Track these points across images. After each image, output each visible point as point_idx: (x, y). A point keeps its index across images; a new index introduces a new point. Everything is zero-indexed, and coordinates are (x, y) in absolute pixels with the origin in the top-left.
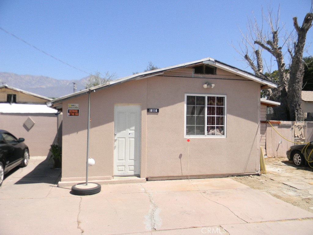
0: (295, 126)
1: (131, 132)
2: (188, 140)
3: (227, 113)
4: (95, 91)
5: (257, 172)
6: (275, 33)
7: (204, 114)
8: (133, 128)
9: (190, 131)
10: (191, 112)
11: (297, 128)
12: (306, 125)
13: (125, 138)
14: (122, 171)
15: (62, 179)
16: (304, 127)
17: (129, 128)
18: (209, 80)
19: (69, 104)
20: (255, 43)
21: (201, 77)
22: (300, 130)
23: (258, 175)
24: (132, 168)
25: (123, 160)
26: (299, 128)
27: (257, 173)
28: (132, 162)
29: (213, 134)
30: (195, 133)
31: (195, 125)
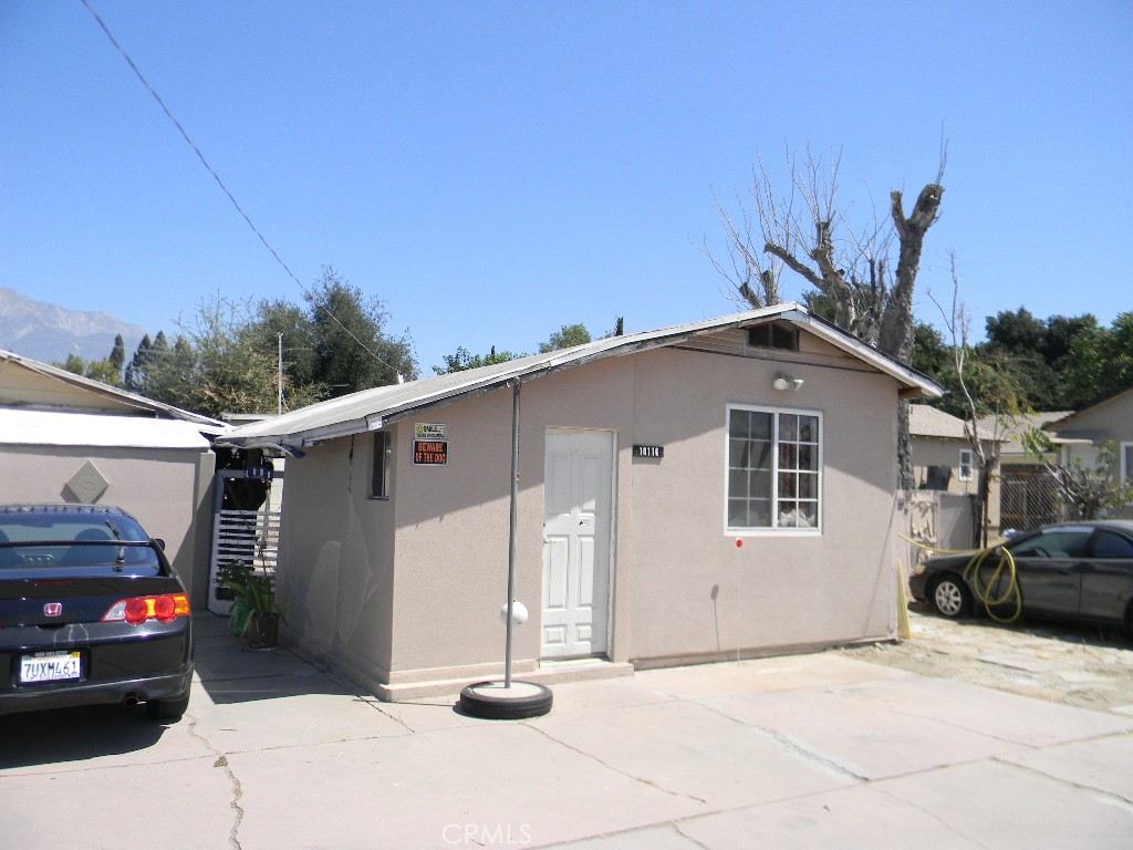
0: (913, 503)
1: (581, 519)
2: (739, 543)
3: (825, 462)
5: (891, 632)
6: (827, 225)
7: (770, 466)
8: (591, 505)
9: (737, 514)
10: (739, 457)
11: (918, 509)
12: (939, 502)
13: (567, 536)
14: (559, 641)
15: (392, 674)
16: (934, 506)
17: (580, 504)
18: (786, 367)
20: (765, 251)
21: (765, 355)
22: (923, 516)
23: (893, 642)
24: (587, 630)
25: (560, 606)
26: (921, 508)
27: (890, 637)
28: (587, 613)
29: (791, 524)
30: (746, 520)
31: (749, 499)
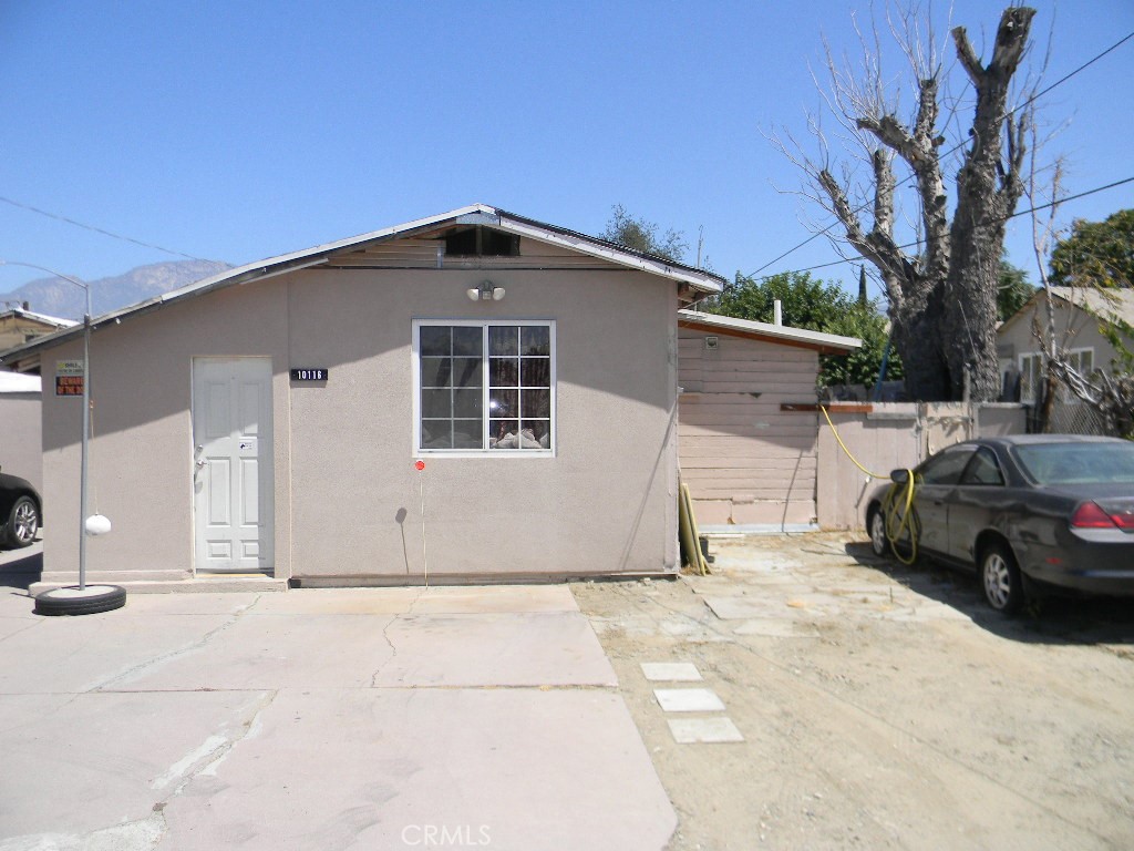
0: (931, 419)
1: (245, 440)
2: (421, 465)
3: (559, 378)
4: (118, 321)
5: (671, 567)
6: (930, 84)
7: (480, 383)
8: (254, 429)
9: (435, 434)
10: (435, 376)
11: (940, 426)
13: (228, 458)
14: (224, 556)
15: (43, 574)
16: (966, 422)
17: (241, 427)
18: (493, 275)
19: (58, 362)
21: (469, 265)
22: (949, 434)
23: (672, 578)
24: (254, 548)
25: (224, 523)
26: (944, 427)
27: (667, 572)
28: (253, 532)
29: (513, 446)
30: (450, 440)
31: (452, 419)
